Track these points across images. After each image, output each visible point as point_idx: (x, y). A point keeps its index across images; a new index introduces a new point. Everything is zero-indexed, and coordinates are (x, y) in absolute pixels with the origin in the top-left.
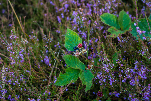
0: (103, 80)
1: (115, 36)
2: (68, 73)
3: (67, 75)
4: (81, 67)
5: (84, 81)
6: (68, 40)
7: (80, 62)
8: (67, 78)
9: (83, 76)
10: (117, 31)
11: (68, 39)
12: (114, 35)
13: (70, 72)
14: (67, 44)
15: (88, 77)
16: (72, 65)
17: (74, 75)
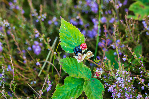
0: (117, 94)
1: (140, 18)
2: (68, 84)
3: (66, 87)
4: (86, 74)
5: (90, 96)
6: (64, 37)
7: (85, 67)
8: (67, 92)
9: (89, 88)
10: (143, 7)
11: (65, 35)
12: (139, 16)
13: (71, 82)
14: (64, 42)
15: (96, 89)
16: (73, 72)
17: (76, 87)
